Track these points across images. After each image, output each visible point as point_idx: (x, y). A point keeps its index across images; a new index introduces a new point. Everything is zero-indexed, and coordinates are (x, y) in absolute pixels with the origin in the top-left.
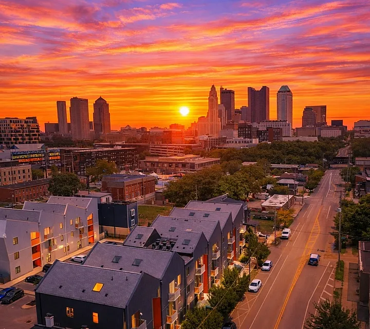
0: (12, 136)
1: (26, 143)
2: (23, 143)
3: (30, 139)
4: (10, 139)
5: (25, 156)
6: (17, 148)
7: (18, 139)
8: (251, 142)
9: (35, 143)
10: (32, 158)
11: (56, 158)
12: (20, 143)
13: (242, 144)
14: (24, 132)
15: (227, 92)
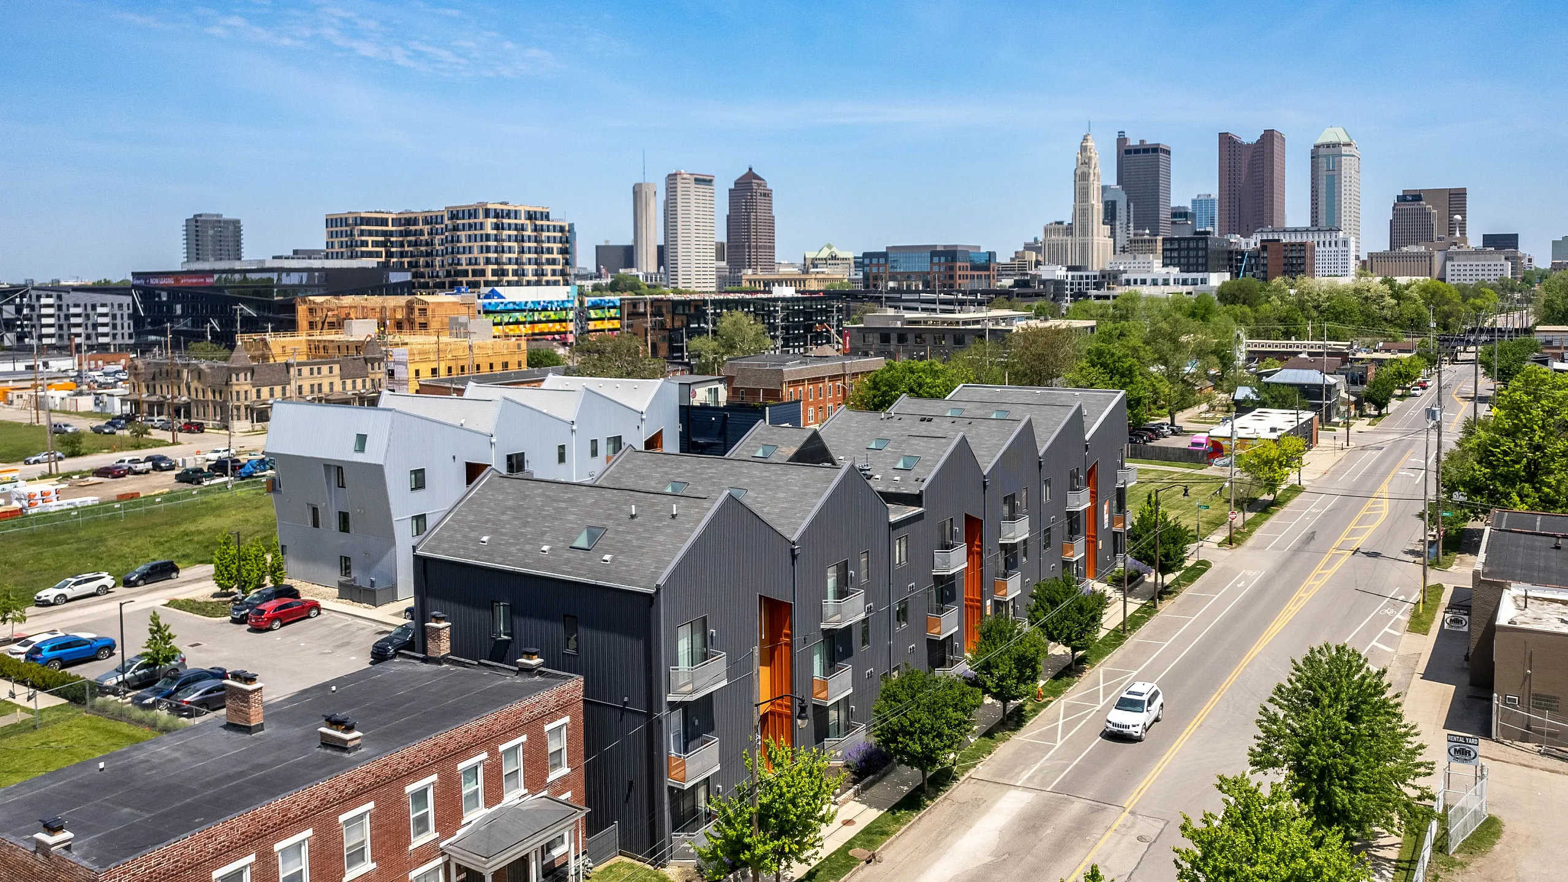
0: (488, 261)
1: (529, 283)
2: (518, 284)
3: (540, 273)
4: (482, 273)
5: (519, 316)
6: (501, 297)
7: (504, 273)
8: (1204, 281)
9: (556, 283)
10: (540, 322)
11: (607, 325)
12: (509, 284)
13: (1173, 288)
14: (523, 252)
15: (1146, 151)
